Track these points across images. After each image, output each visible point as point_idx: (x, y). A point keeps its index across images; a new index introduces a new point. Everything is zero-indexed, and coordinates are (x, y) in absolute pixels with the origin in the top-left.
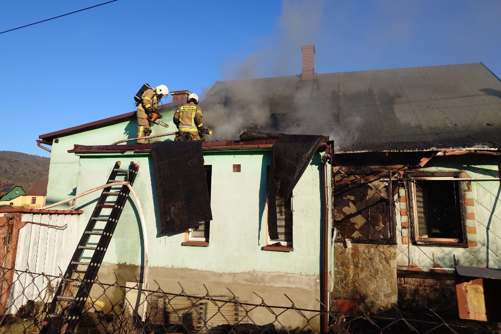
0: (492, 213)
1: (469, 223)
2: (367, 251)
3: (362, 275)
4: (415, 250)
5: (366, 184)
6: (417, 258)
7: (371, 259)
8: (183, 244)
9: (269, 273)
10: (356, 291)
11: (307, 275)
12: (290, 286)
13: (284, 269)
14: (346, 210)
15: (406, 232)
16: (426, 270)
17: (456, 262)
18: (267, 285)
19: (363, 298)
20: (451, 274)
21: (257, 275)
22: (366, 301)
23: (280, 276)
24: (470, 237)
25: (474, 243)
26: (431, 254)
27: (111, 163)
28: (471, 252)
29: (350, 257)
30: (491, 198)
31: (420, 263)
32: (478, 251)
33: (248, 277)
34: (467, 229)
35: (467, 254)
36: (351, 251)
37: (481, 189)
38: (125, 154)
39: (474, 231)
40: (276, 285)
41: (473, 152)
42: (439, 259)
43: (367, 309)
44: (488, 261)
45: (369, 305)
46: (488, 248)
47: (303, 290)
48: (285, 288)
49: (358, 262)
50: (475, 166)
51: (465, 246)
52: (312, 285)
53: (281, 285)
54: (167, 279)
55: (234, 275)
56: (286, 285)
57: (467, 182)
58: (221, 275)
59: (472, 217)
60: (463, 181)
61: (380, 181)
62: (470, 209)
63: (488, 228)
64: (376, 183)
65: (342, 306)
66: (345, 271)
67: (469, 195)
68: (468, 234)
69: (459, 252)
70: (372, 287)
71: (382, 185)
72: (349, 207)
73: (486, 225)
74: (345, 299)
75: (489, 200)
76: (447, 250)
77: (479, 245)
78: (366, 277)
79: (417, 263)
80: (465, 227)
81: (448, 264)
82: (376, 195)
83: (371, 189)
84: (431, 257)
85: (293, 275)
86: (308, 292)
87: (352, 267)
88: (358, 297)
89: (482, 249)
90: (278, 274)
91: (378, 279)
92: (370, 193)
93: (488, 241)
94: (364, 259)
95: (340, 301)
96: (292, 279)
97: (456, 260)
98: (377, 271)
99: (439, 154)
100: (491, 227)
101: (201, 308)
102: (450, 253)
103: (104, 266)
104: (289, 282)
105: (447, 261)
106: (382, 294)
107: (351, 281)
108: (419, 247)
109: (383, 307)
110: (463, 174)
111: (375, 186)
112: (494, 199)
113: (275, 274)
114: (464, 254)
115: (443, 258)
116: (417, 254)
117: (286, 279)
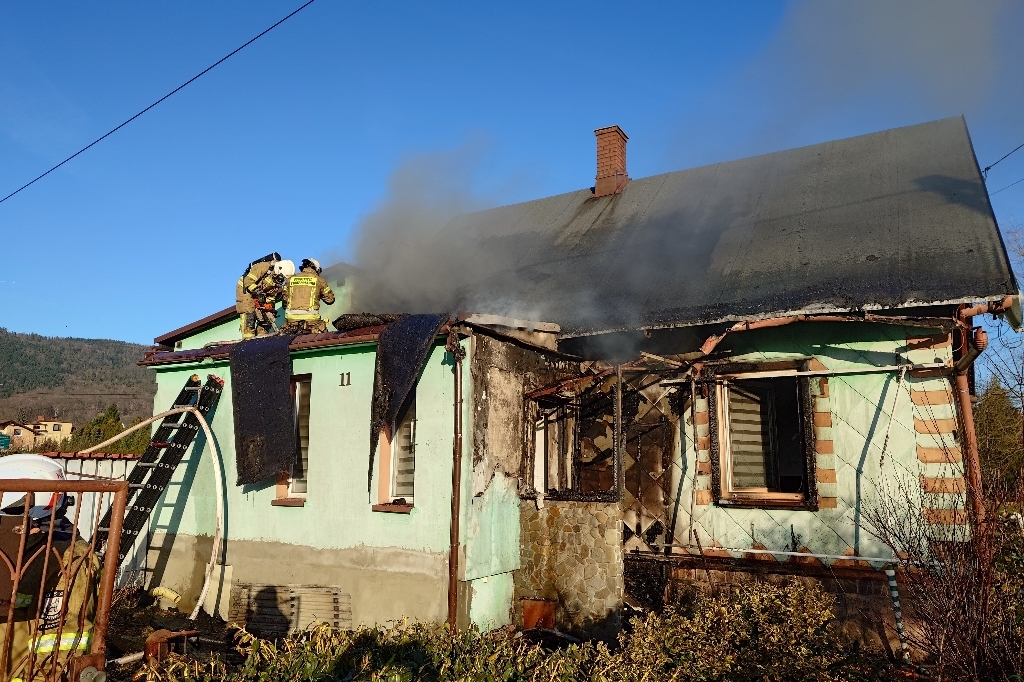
0: (869, 440)
1: (822, 461)
2: (571, 514)
3: (563, 557)
4: (719, 516)
5: (636, 392)
6: (722, 531)
7: (577, 529)
8: (275, 503)
9: (383, 548)
10: (553, 586)
11: (431, 553)
12: (408, 570)
13: (401, 543)
14: (602, 442)
15: (704, 481)
16: (738, 554)
17: (795, 542)
18: (378, 568)
19: (562, 599)
20: (784, 563)
21: (366, 552)
22: (567, 603)
23: (395, 555)
24: (823, 488)
25: (831, 501)
26: (749, 523)
27: (185, 376)
28: (824, 519)
29: (546, 525)
30: (867, 410)
31: (728, 542)
32: (839, 517)
33: (354, 555)
34: (818, 474)
35: (817, 524)
36: (546, 515)
37: (848, 391)
38: (203, 363)
39: (831, 476)
40: (390, 570)
41: (802, 318)
42: (765, 534)
43: (569, 617)
44: (857, 537)
45: (571, 610)
46: (858, 510)
47: (425, 578)
48: (401, 573)
49: (556, 534)
50: (837, 346)
51: (814, 508)
52: (439, 569)
53: (397, 570)
54: (255, 560)
55: (335, 552)
56: (402, 570)
57: (819, 379)
58: (321, 552)
59: (829, 447)
60: (812, 376)
61: (661, 386)
62: (823, 433)
63: (859, 472)
64: (653, 389)
65: (531, 612)
66: (536, 550)
67: (822, 405)
68: (818, 484)
69: (801, 520)
70: (578, 578)
71: (665, 393)
72: (606, 436)
73: (856, 464)
74: (535, 599)
75: (862, 414)
76: (779, 515)
77: (840, 507)
78: (568, 561)
79: (722, 541)
80: (813, 470)
81: (782, 542)
82: (652, 412)
83: (645, 401)
84: (748, 529)
85: (414, 553)
86: (432, 580)
87: (547, 543)
88: (555, 596)
89: (847, 513)
90: (393, 550)
91: (586, 564)
92: (643, 408)
93: (859, 498)
94: (567, 529)
95: (528, 603)
96: (411, 559)
97: (796, 535)
98: (585, 549)
99: (738, 327)
100: (865, 468)
101: (293, 606)
102: (785, 520)
103: (181, 540)
104: (407, 565)
105: (777, 536)
106: (592, 592)
107: (545, 568)
108: (726, 509)
109: (593, 614)
110: (811, 364)
111: (650, 395)
112: (873, 410)
113: (389, 551)
114: (811, 522)
115: (772, 531)
116: (722, 524)
117: (403, 559)
